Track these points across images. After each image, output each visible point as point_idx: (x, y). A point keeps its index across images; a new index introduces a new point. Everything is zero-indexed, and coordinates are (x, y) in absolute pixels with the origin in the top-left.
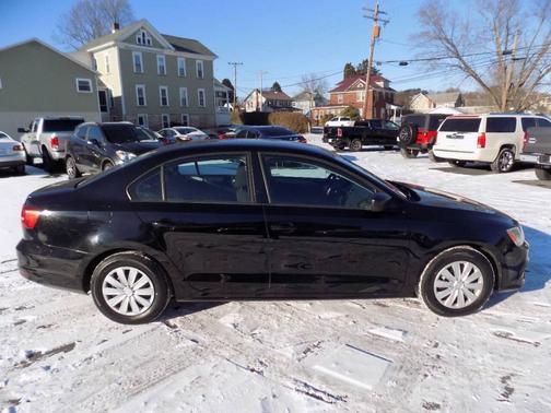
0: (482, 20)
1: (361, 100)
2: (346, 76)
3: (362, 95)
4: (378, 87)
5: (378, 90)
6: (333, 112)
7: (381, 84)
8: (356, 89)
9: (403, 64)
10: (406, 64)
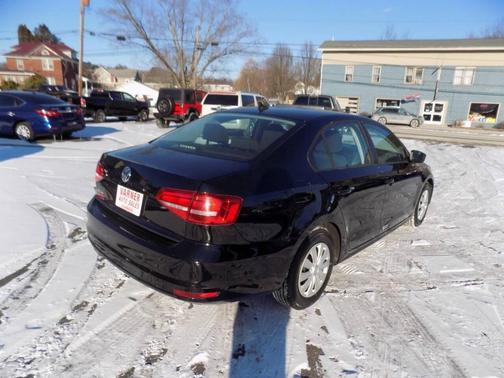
0: (162, 11)
1: (48, 69)
2: (21, 40)
3: (48, 63)
4: (67, 57)
5: (67, 60)
6: (14, 79)
7: (68, 54)
8: (40, 55)
9: (121, 38)
10: (123, 39)
